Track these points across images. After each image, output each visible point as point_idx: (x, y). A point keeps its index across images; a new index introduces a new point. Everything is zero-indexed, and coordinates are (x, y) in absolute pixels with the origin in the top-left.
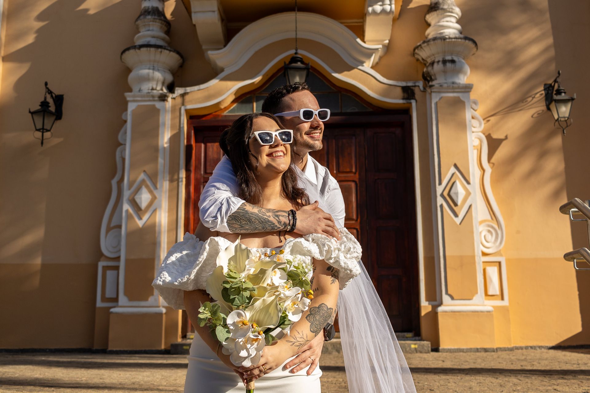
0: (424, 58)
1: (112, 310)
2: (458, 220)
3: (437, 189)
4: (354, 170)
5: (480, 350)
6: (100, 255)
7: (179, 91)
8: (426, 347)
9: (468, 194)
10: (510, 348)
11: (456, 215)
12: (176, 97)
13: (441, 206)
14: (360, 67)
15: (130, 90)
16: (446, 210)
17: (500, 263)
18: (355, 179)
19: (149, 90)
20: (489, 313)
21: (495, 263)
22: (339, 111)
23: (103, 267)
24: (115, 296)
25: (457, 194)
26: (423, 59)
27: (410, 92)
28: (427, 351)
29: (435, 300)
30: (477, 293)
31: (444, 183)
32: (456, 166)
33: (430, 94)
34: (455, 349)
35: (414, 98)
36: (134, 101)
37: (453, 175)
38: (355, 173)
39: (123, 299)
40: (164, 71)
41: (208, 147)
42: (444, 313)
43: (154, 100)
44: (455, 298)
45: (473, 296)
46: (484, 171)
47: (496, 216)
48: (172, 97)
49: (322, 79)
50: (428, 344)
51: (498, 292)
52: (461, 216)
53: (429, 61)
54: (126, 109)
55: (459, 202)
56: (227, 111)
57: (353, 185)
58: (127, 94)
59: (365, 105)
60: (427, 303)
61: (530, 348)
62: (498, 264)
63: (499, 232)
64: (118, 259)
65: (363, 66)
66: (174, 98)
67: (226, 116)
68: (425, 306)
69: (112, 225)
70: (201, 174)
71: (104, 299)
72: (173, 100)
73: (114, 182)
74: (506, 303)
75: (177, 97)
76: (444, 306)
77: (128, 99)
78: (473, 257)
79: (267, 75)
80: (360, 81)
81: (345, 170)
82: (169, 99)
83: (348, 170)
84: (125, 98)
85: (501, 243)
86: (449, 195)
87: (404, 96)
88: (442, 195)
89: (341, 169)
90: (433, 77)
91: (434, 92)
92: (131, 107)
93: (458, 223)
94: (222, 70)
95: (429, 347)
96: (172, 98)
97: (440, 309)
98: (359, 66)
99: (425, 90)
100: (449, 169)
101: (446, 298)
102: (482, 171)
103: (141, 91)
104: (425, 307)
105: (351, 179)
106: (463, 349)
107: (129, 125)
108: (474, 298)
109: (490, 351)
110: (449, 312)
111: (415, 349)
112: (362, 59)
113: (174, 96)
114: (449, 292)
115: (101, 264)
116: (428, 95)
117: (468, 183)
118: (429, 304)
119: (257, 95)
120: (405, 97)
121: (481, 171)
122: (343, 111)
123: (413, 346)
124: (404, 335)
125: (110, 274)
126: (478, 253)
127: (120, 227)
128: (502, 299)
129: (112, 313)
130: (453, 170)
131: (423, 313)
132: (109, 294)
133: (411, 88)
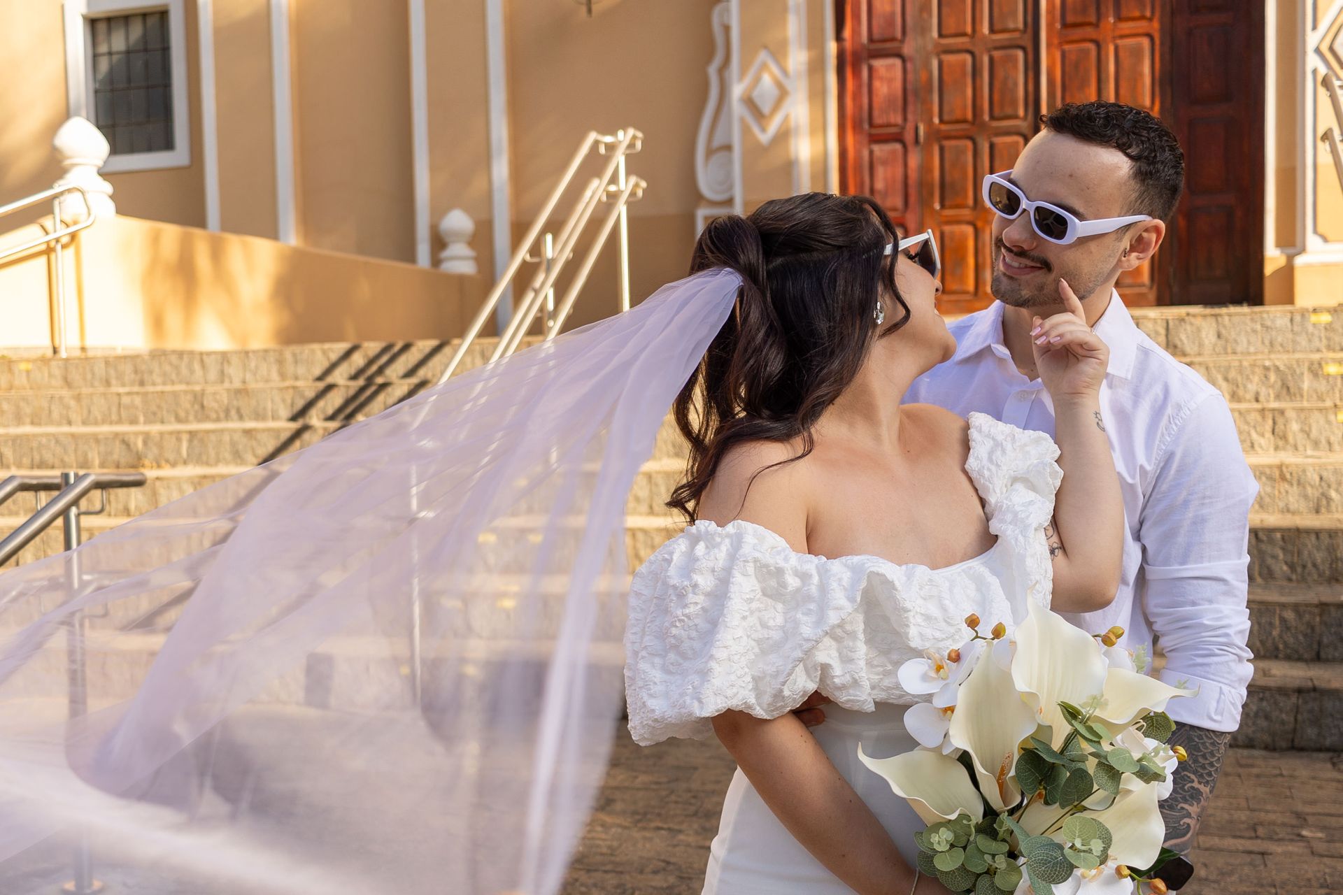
3: (1308, 39)
4: (1148, 14)
13: (1315, 71)
18: (1151, 31)
23: (704, 218)
29: (1293, 245)
31: (1324, 25)
38: (1150, 20)
42: (1307, 267)
44: (1330, 239)
57: (1146, 42)
60: (1278, 250)
64: (729, 203)
68: (1273, 256)
69: (715, 145)
73: (712, 70)
76: (1308, 253)
81: (1131, 15)
83: (1137, 14)
86: (1331, 49)
88: (1318, 51)
89: (1124, 13)
97: (1300, 260)
101: (1312, 241)
104: (1273, 259)
105: (1141, 31)
110: (1317, 265)
114: (1320, 229)
115: (701, 213)
118: (1282, 252)
127: (728, 148)
131: (1269, 269)
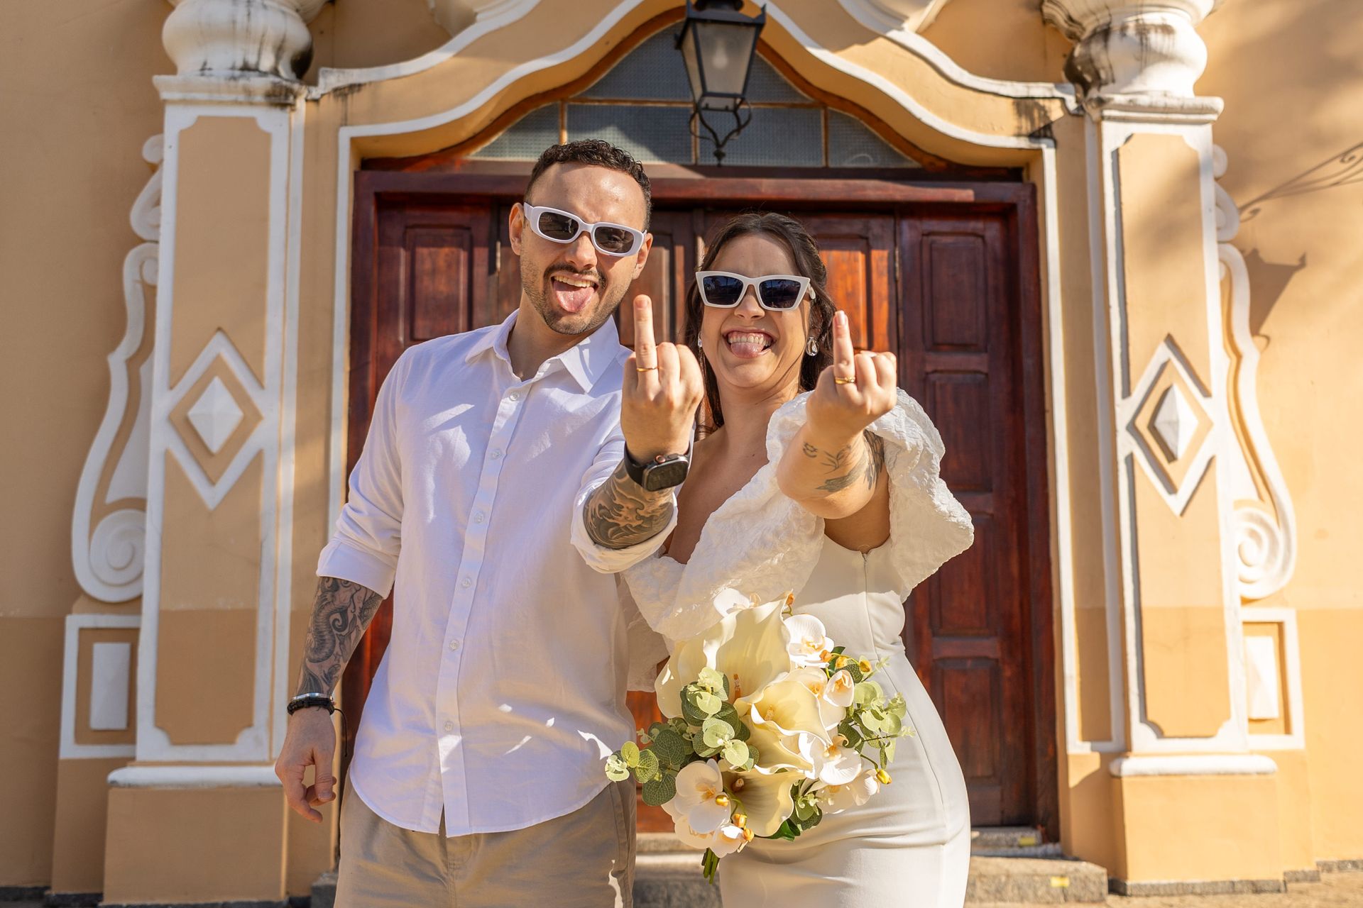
0: (1075, 16)
1: (116, 776)
2: (1176, 503)
3: (1118, 410)
5: (1238, 887)
6: (71, 593)
7: (330, 79)
8: (1094, 883)
9: (1206, 425)
10: (1310, 871)
11: (1171, 488)
12: (322, 95)
13: (1130, 460)
14: (893, 34)
15: (172, 69)
16: (1142, 470)
17: (1280, 625)
19: (233, 68)
20: (1263, 777)
21: (1269, 627)
22: (822, 164)
23: (82, 630)
24: (121, 724)
25: (1174, 425)
26: (1070, 19)
27: (1036, 114)
28: (1096, 897)
29: (1108, 738)
30: (1227, 716)
31: (1138, 390)
32: (1170, 341)
33: (1098, 124)
34: (1170, 885)
35: (1048, 134)
36: (185, 102)
37: (1163, 367)
39: (149, 740)
40: (284, 13)
41: (418, 257)
42: (1139, 779)
43: (251, 104)
44: (1167, 733)
45: (1217, 726)
46: (1239, 356)
47: (1271, 488)
48: (309, 98)
49: (769, 63)
50: (1099, 876)
51: (1275, 711)
52: (1185, 490)
53: (1090, 25)
54: (159, 129)
55: (1181, 451)
56: (479, 149)
58: (159, 80)
59: (896, 149)
60: (1088, 745)
61: (1350, 866)
62: (1276, 627)
63: (1280, 535)
64: (134, 604)
65: (901, 29)
66: (316, 101)
67: (474, 163)
68: (1080, 755)
69: (112, 496)
70: (398, 342)
71: (85, 734)
72: (312, 105)
73: (117, 361)
74: (1297, 741)
75: (325, 98)
76: (1136, 755)
77: (165, 95)
78: (1219, 611)
79: (607, 43)
80: (891, 75)
82: (301, 104)
84: (155, 93)
85: (1284, 567)
86: (1152, 427)
87: (1020, 128)
88: (1132, 428)
90: (1103, 75)
91: (1111, 119)
92: (177, 120)
93: (1177, 510)
94: (468, 20)
95: (1102, 883)
96: (307, 100)
97: (1128, 766)
98: (890, 29)
99: (1081, 113)
100: (1152, 352)
101: (1141, 735)
102: (1234, 358)
103: (207, 72)
104: (1078, 757)
106: (1193, 885)
107: (168, 178)
108: (1221, 732)
109: (1266, 888)
110: (1154, 775)
111: (1063, 889)
112: (901, 9)
113: (316, 92)
114: (1151, 717)
115: (75, 623)
116: (1089, 129)
117: (1206, 393)
118: (1093, 749)
119: (572, 103)
120: (1024, 131)
121: (1229, 356)
122: (832, 165)
123: (1056, 882)
124: (1015, 840)
125: (107, 656)
126: (1231, 600)
127: (139, 504)
128: (1288, 730)
129: (114, 783)
130: (1163, 353)
131: (1074, 777)
132: (104, 714)
133: (1041, 102)
